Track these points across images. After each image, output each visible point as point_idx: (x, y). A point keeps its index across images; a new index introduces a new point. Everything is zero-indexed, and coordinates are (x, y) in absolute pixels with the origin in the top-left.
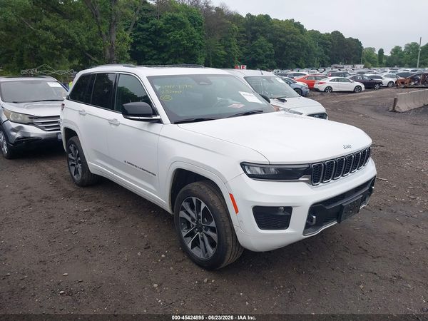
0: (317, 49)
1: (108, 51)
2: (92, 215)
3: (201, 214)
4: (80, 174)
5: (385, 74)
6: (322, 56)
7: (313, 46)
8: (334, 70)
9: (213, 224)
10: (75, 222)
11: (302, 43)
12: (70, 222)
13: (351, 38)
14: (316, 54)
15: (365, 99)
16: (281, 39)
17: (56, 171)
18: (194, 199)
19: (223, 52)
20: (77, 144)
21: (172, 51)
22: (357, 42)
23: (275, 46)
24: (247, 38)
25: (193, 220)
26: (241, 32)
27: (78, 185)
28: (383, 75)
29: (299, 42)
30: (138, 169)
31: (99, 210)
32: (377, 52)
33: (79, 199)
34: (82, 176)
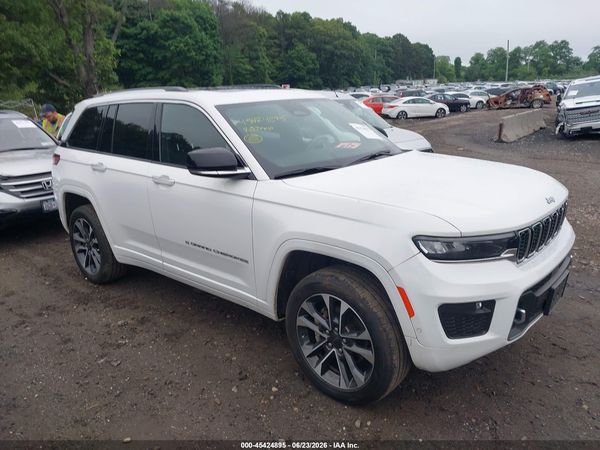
0: (376, 60)
1: (83, 70)
2: (134, 330)
3: (338, 321)
4: (98, 265)
5: (470, 91)
6: (383, 70)
7: (370, 55)
8: (401, 87)
9: (365, 335)
10: (110, 345)
11: (356, 51)
12: (103, 346)
13: (418, 44)
14: (374, 67)
15: (454, 126)
16: (328, 47)
17: (49, 262)
18: (326, 298)
19: (248, 67)
20: (91, 218)
21: (175, 67)
22: (427, 49)
23: (319, 56)
24: (279, 46)
25: (323, 329)
26: (270, 38)
27: (95, 283)
28: (468, 92)
29: (351, 50)
30: (212, 252)
31: (142, 321)
32: (452, 62)
33: (102, 305)
34: (102, 267)
